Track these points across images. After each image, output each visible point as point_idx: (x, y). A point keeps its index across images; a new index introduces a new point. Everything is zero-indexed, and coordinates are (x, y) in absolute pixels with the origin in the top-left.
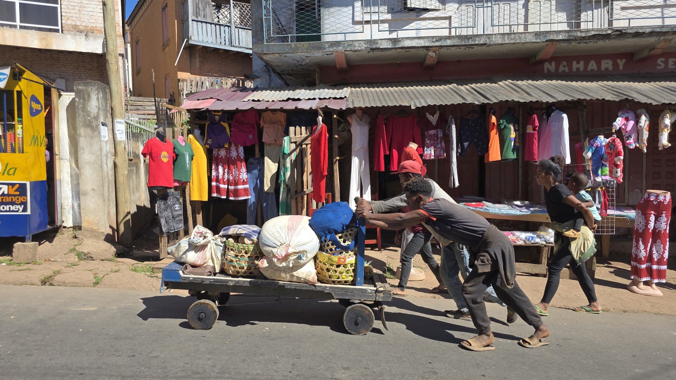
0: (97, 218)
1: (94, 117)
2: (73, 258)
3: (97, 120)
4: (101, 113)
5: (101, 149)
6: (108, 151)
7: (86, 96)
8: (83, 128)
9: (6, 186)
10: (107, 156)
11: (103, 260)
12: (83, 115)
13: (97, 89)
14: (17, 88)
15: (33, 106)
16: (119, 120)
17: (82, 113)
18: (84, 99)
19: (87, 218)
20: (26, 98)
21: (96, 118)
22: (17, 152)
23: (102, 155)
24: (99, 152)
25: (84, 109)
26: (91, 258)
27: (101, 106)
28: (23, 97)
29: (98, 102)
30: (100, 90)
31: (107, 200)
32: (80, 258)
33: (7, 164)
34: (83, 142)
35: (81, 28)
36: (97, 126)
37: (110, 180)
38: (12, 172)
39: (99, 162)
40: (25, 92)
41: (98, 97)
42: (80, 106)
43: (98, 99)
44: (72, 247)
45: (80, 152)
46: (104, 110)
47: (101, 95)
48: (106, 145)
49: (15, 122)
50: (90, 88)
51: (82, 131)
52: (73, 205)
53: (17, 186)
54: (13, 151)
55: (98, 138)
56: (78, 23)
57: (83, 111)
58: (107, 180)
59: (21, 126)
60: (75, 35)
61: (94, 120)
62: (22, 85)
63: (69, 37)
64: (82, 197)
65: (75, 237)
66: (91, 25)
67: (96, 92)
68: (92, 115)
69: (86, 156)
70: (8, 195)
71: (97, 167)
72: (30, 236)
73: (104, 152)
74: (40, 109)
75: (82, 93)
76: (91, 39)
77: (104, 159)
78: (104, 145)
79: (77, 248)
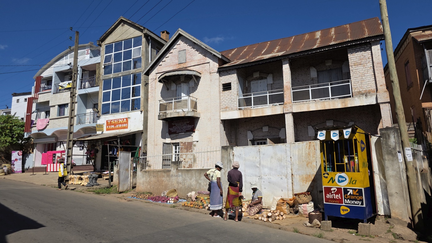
0: (401, 211)
1: (393, 148)
2: (391, 237)
3: (395, 150)
4: (397, 145)
5: (399, 167)
6: (403, 168)
7: (387, 136)
8: (386, 155)
9: (352, 190)
10: (403, 171)
11: (410, 241)
12: (386, 147)
13: (394, 132)
14: (354, 138)
15: (362, 146)
16: (408, 148)
17: (385, 146)
18: (386, 138)
19: (394, 211)
20: (359, 142)
21: (395, 148)
22: (356, 171)
23: (400, 171)
24: (398, 170)
25: (387, 144)
26: (402, 238)
27: (396, 141)
28: (357, 142)
29: (395, 139)
30: (395, 132)
31: (406, 200)
32: (395, 238)
33: (352, 178)
34: (387, 164)
35: (363, 92)
36: (396, 153)
37: (406, 187)
38: (354, 182)
39: (399, 176)
40: (358, 139)
41: (395, 136)
42: (384, 142)
43: (394, 137)
44: (388, 229)
45: (386, 170)
46: (398, 143)
47: (396, 135)
48: (402, 165)
49: (354, 156)
50: (389, 131)
51: (386, 157)
52: (383, 202)
53: (357, 190)
54: (354, 171)
55: (397, 161)
56: (361, 90)
57: (386, 145)
58: (404, 187)
59: (357, 157)
60: (360, 97)
61: (393, 150)
62: (357, 136)
63: (356, 98)
64: (390, 198)
65: (388, 222)
66: (368, 89)
67: (393, 133)
68: (392, 147)
69: (390, 172)
70: (353, 195)
71: (398, 178)
72: (366, 220)
73: (401, 169)
74: (364, 147)
75: (384, 135)
76: (369, 97)
77: (401, 173)
78: (400, 165)
79: (392, 230)
